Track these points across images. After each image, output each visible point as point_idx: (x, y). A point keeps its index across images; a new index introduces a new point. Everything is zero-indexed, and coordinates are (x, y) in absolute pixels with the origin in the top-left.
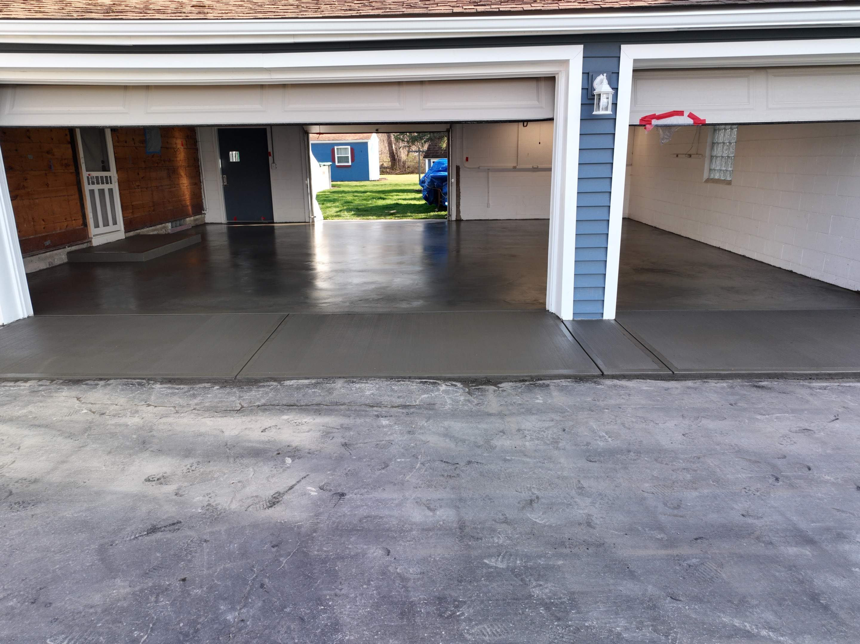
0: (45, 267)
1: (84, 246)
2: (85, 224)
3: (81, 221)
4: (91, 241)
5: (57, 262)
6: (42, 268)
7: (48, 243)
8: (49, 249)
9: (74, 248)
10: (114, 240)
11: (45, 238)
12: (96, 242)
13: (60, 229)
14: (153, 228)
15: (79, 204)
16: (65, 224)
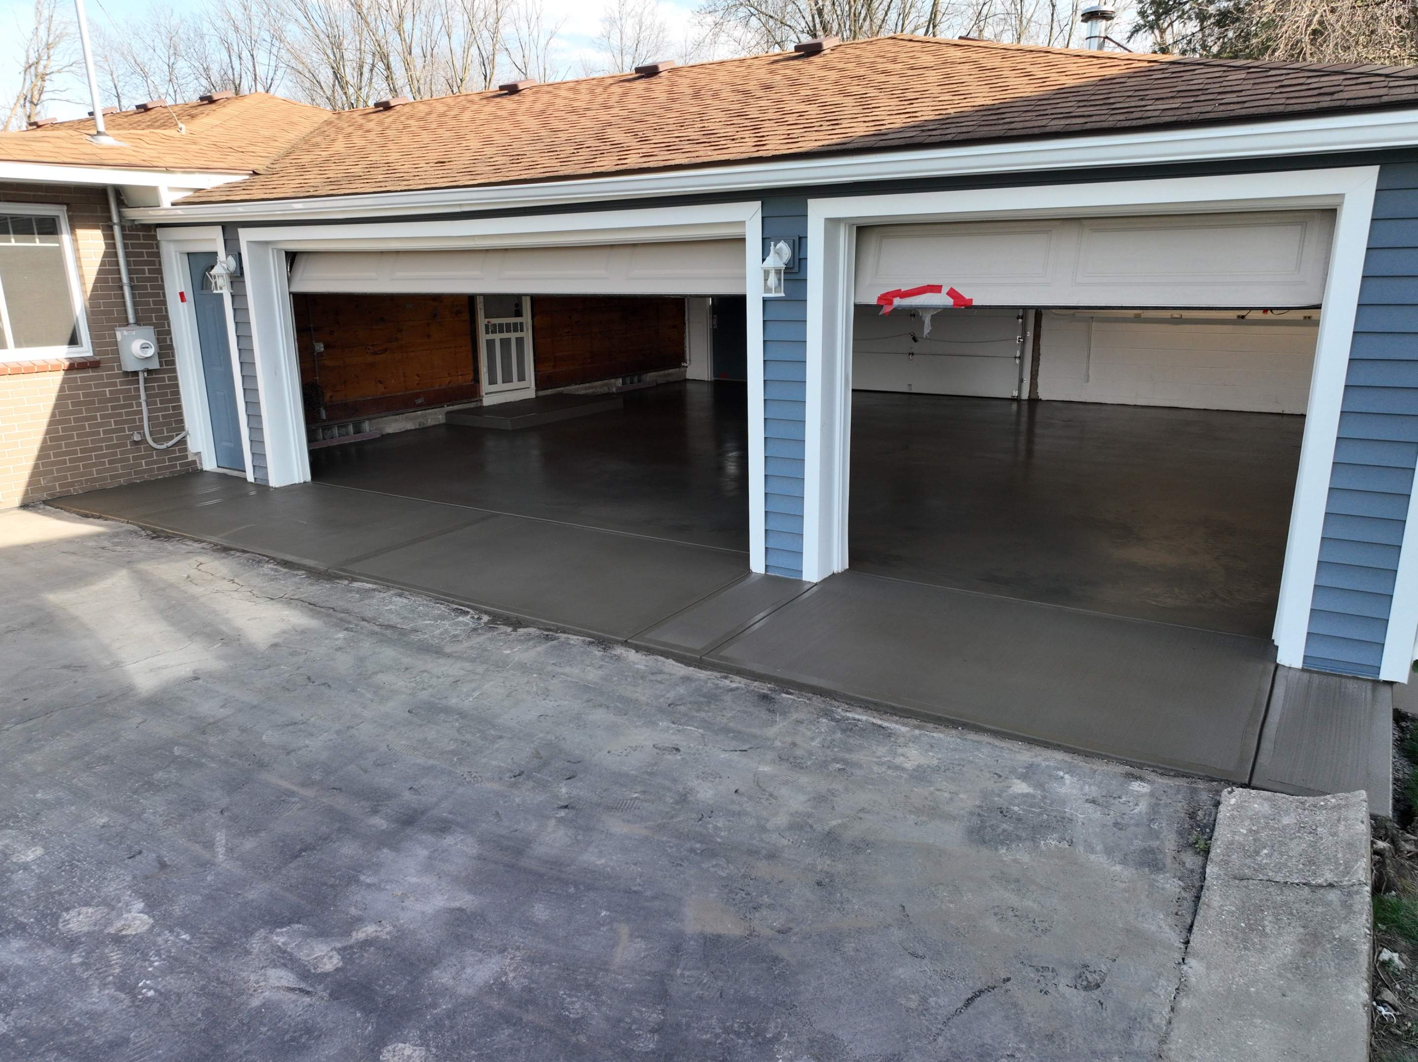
0: (413, 428)
1: (472, 405)
2: (477, 380)
3: (471, 377)
4: (481, 400)
5: (431, 422)
6: (409, 428)
7: (419, 401)
8: (421, 407)
9: (456, 407)
10: (517, 400)
11: (417, 396)
12: (487, 401)
13: (440, 385)
14: (587, 385)
15: (470, 356)
16: (448, 379)
